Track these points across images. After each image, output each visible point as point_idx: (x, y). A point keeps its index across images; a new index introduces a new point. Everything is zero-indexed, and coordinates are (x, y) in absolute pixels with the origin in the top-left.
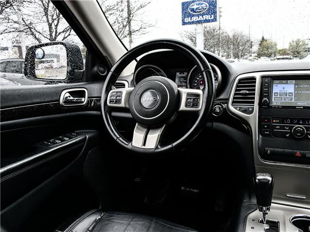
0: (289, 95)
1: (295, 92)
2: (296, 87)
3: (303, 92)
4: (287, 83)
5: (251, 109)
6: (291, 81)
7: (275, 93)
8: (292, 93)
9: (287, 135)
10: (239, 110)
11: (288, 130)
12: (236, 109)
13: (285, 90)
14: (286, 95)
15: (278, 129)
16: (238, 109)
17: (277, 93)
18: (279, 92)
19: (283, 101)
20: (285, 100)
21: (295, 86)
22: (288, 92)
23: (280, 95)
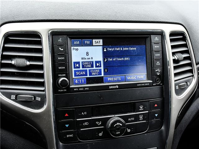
0: (96, 65)
1: (104, 60)
2: (105, 50)
3: (114, 59)
4: (91, 45)
5: (39, 99)
6: (97, 40)
7: (75, 63)
8: (100, 62)
9: (100, 134)
10: (16, 100)
11: (100, 126)
12: (10, 98)
13: (89, 56)
14: (92, 66)
15: (86, 127)
16: (13, 97)
17: (78, 63)
18: (81, 61)
19: (88, 76)
20: (90, 74)
21: (103, 49)
22: (94, 60)
23: (83, 67)
